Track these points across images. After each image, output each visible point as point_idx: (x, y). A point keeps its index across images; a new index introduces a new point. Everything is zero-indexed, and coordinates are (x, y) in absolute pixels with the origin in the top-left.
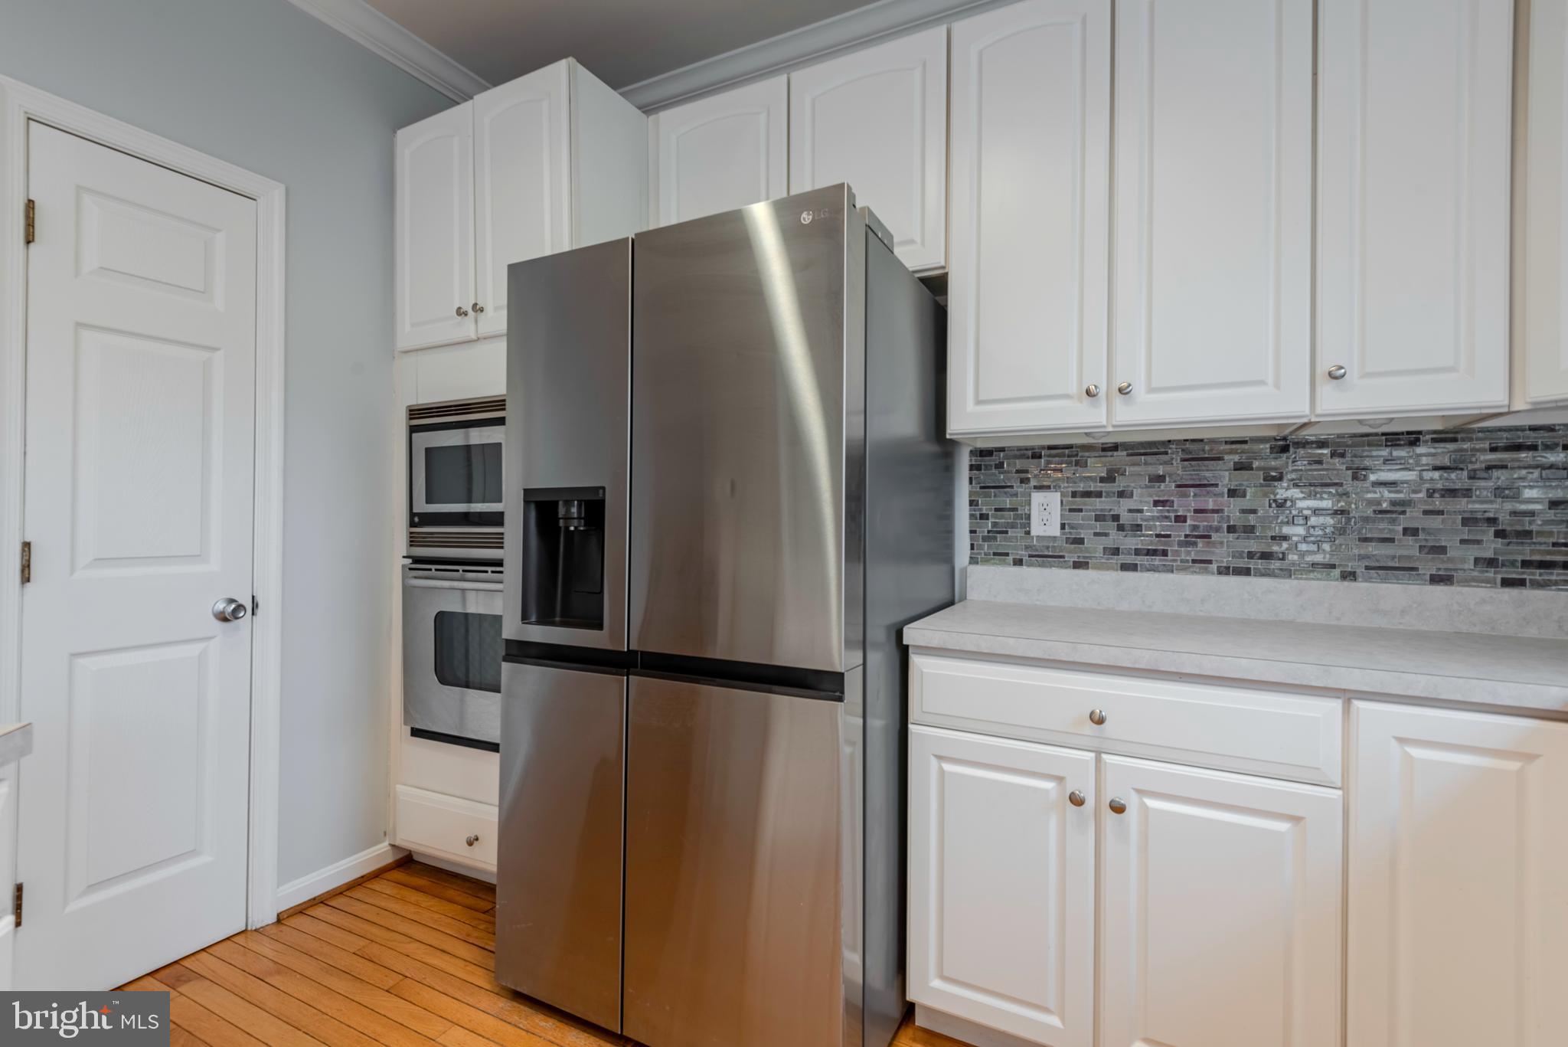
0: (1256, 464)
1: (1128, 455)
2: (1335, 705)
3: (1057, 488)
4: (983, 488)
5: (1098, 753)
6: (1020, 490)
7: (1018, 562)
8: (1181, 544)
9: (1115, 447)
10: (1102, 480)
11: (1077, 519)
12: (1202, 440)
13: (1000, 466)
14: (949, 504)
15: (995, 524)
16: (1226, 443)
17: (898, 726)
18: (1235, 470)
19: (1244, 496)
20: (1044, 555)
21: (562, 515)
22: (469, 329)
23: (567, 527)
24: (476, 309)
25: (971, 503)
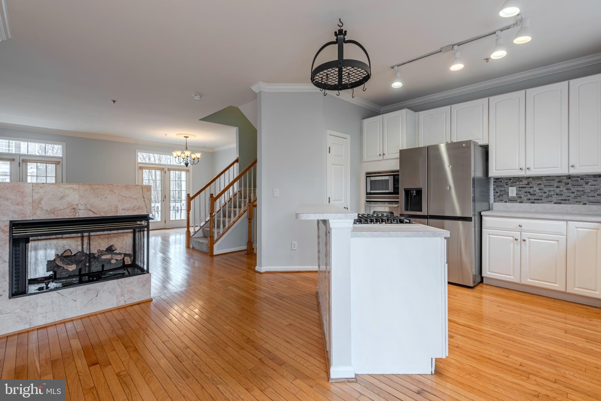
0: (563, 181)
1: (533, 179)
2: (565, 223)
3: (515, 186)
4: (496, 187)
5: (521, 232)
6: (506, 187)
7: (506, 202)
8: (545, 198)
9: (529, 178)
10: (526, 184)
11: (520, 193)
12: (550, 176)
13: (501, 181)
14: (488, 190)
15: (500, 194)
16: (556, 177)
17: (480, 230)
18: (558, 182)
19: (560, 188)
20: (512, 200)
21: (411, 193)
22: (381, 158)
23: (412, 195)
24: (384, 154)
25: (494, 189)
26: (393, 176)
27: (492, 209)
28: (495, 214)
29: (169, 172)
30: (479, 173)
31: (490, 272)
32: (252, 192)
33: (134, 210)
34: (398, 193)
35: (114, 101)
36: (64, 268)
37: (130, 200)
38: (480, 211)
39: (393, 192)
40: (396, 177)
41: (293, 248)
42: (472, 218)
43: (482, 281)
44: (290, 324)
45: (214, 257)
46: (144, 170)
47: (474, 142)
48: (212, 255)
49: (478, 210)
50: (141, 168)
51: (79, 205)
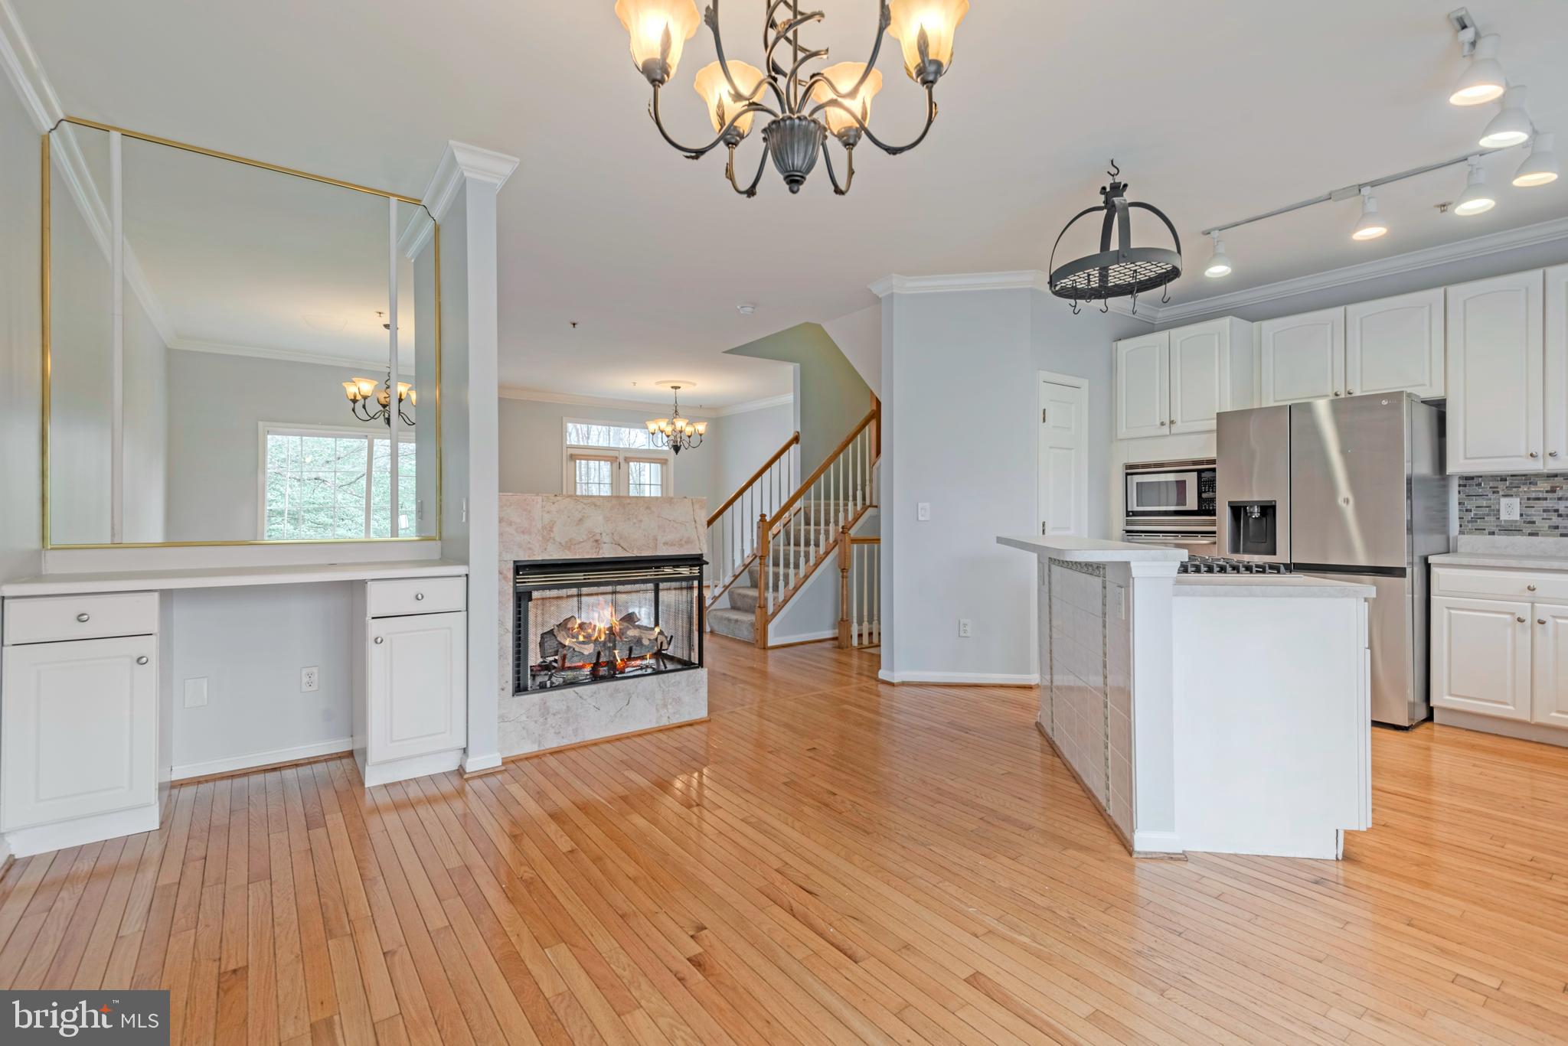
3: (1517, 496)
4: (1467, 496)
5: (1533, 603)
6: (1492, 497)
7: (1492, 533)
9: (1555, 476)
10: (1547, 492)
11: (1531, 511)
13: (1480, 484)
14: (1445, 504)
15: (1476, 514)
20: (1509, 529)
21: (1248, 511)
22: (1165, 430)
23: (1250, 516)
24: (1172, 422)
25: (1460, 504)
26: (1196, 473)
27: (1455, 551)
28: (1465, 561)
29: (626, 465)
30: (1424, 467)
31: (1451, 695)
32: (841, 509)
33: (681, 546)
34: (1212, 513)
35: (574, 324)
36: (574, 649)
37: (675, 526)
38: (1425, 554)
39: (1196, 509)
40: (1203, 475)
41: (962, 634)
42: (1405, 569)
43: (1430, 718)
44: (1009, 773)
45: (770, 652)
46: (578, 461)
47: (1409, 395)
48: (765, 648)
49: (1420, 552)
50: (573, 458)
51: (604, 535)
